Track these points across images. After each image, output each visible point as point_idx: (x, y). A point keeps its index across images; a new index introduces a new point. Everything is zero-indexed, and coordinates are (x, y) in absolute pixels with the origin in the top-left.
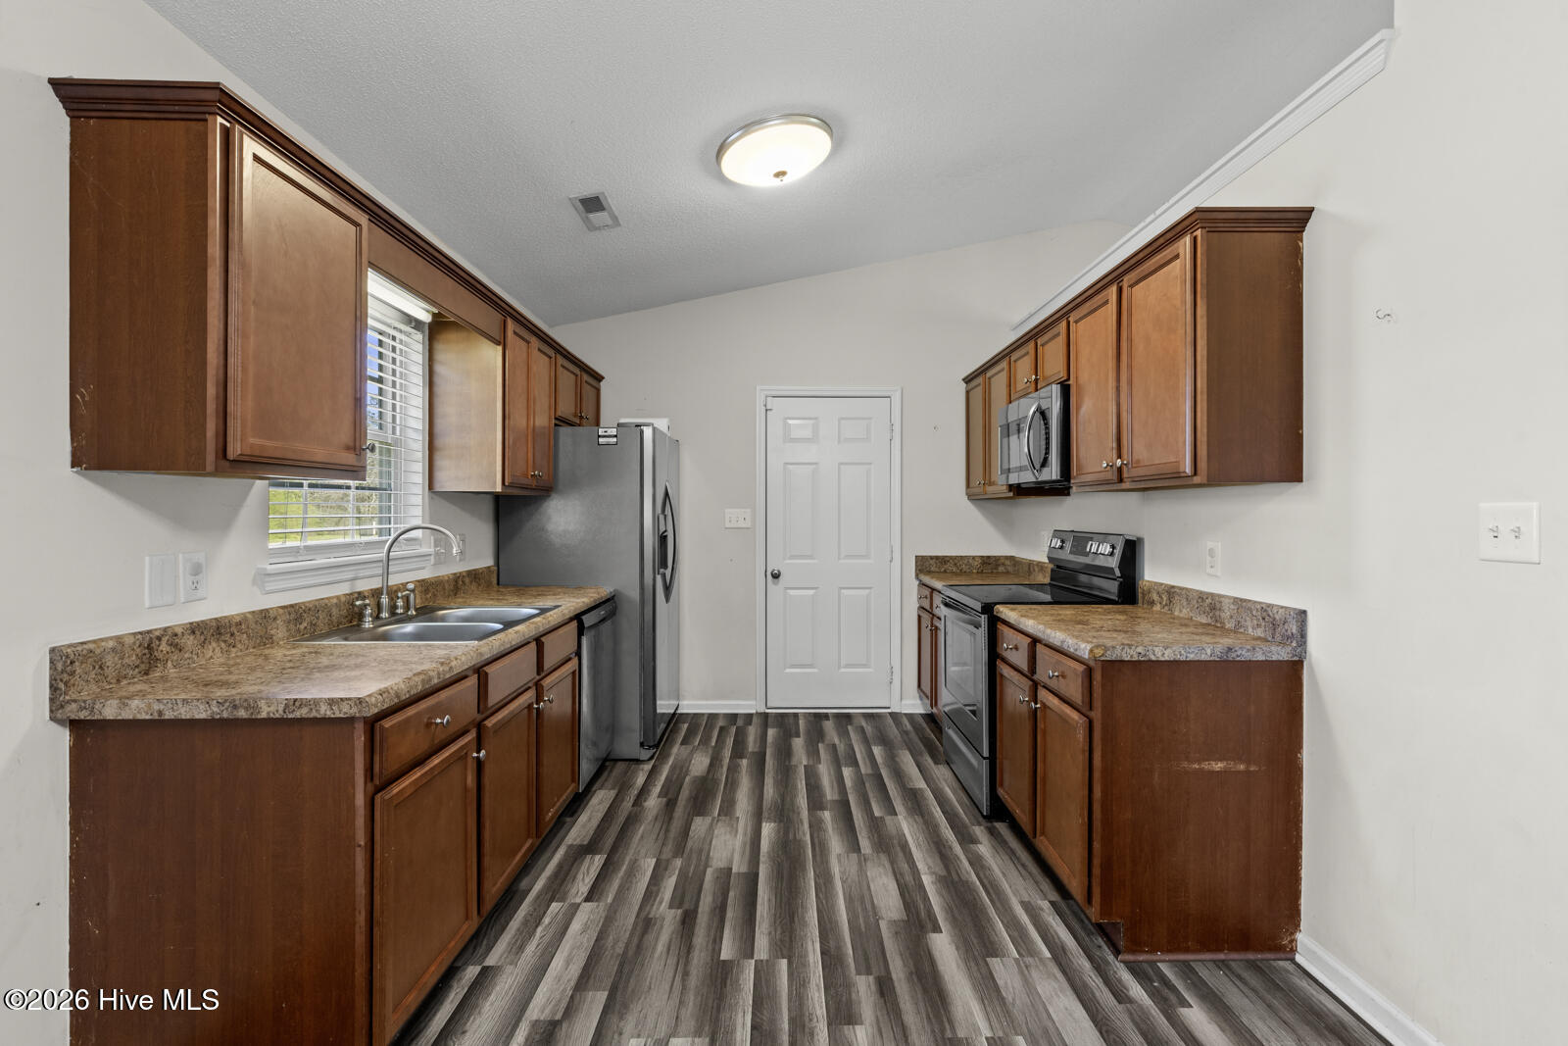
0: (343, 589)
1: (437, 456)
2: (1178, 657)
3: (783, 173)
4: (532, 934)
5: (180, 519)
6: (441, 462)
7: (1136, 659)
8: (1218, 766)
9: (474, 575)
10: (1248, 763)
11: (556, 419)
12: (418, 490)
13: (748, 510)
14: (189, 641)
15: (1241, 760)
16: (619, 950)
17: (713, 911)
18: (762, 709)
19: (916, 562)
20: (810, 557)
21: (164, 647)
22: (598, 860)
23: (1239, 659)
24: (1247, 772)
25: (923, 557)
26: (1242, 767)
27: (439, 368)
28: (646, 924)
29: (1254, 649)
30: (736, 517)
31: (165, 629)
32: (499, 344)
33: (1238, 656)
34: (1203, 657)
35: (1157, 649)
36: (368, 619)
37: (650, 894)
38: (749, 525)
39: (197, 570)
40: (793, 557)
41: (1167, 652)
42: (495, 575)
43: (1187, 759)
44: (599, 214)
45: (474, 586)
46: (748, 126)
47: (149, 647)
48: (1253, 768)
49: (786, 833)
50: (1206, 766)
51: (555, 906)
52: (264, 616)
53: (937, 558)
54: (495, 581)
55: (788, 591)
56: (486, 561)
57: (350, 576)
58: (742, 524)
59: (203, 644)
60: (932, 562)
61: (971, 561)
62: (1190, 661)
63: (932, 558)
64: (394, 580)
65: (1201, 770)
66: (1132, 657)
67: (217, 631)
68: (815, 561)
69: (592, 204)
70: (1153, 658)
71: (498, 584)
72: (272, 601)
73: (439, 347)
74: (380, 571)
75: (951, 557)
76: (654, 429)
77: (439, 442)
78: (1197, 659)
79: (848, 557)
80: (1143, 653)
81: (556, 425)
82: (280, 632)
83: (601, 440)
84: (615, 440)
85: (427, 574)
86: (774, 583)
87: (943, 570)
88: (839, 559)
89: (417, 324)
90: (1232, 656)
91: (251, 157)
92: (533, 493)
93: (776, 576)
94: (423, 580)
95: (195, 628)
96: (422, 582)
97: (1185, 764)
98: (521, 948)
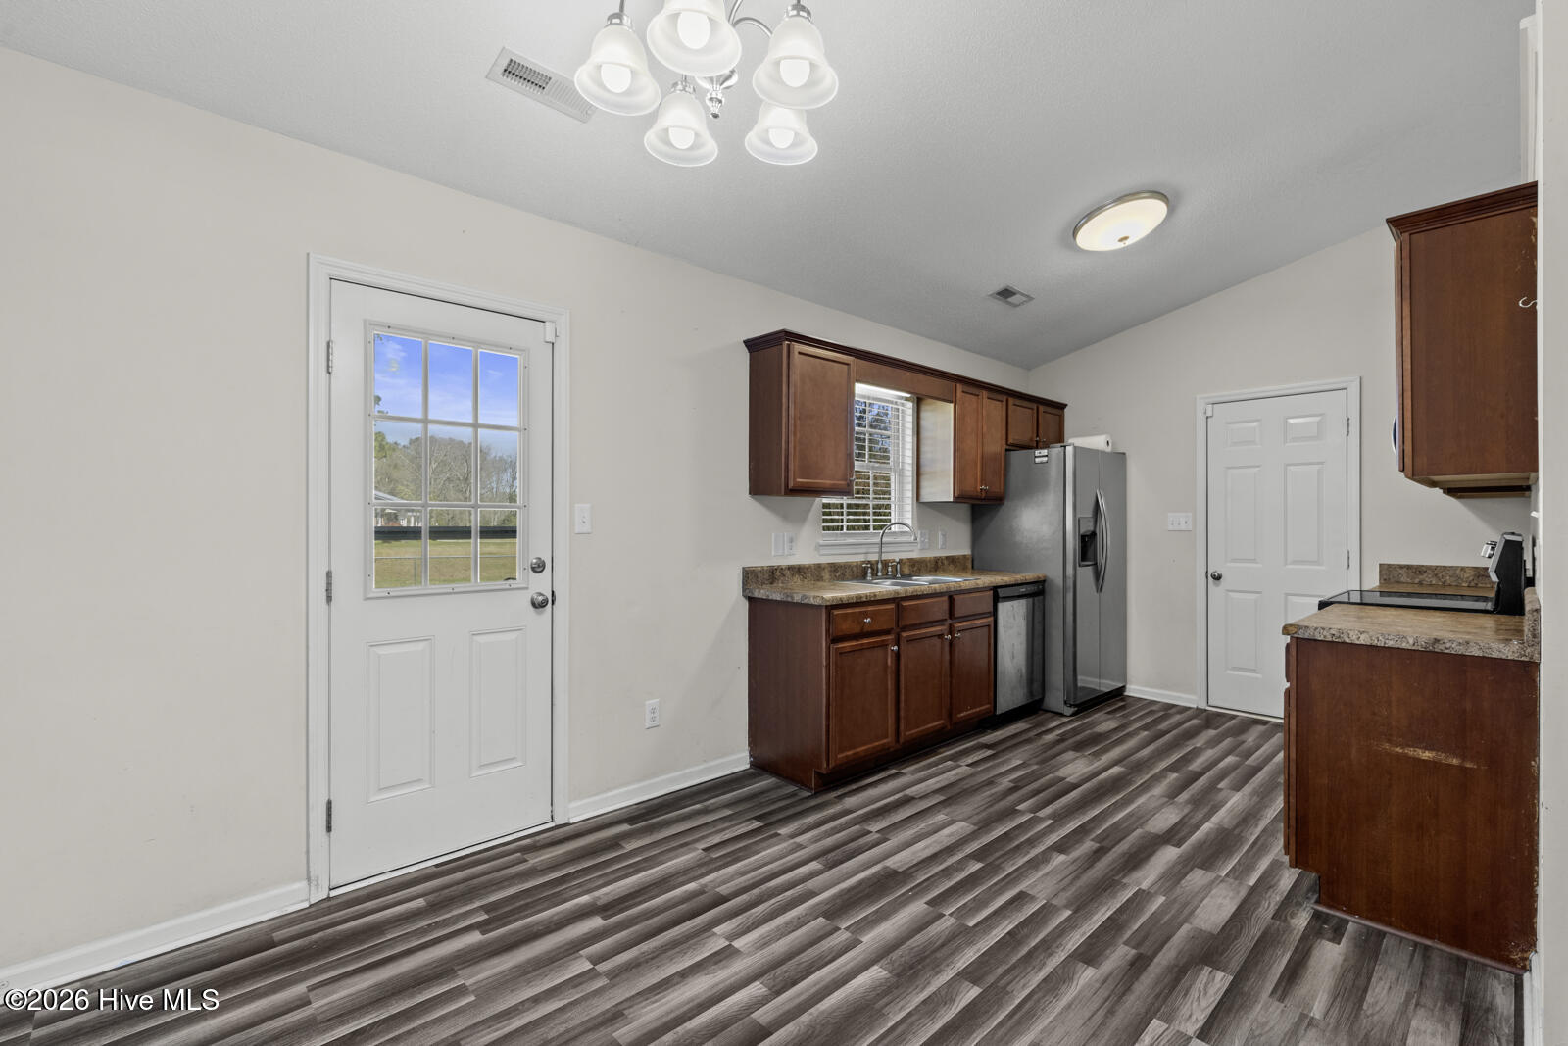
0: (860, 558)
1: (923, 479)
2: (1375, 643)
3: (1126, 238)
4: (929, 768)
5: (785, 517)
6: (924, 484)
7: (1330, 639)
8: (1427, 755)
9: (952, 560)
10: (1464, 757)
11: (1007, 444)
12: (910, 501)
13: (1190, 514)
14: (787, 573)
15: (1456, 755)
16: (965, 787)
17: (1033, 790)
18: (1203, 705)
19: (1380, 571)
20: (1254, 561)
21: (778, 574)
22: (989, 752)
23: (1447, 651)
24: (1462, 769)
25: (1389, 565)
26: (1455, 761)
27: (923, 423)
28: (990, 783)
29: (1468, 643)
30: (1179, 520)
31: (779, 566)
32: (951, 402)
33: (1447, 649)
34: (1404, 645)
35: (1352, 634)
36: (869, 575)
37: (1004, 774)
38: (1190, 528)
39: (791, 541)
40: (1234, 560)
41: (1362, 637)
42: (970, 561)
43: (1389, 741)
44: (1014, 297)
45: (951, 567)
46: (1089, 215)
47: (773, 573)
48: (1468, 765)
49: (1129, 775)
50: (1411, 752)
51: (949, 762)
52: (819, 566)
53: (1409, 567)
54: (970, 566)
55: (1230, 593)
56: (967, 551)
57: (864, 550)
58: (1183, 527)
59: (793, 575)
60: (1401, 571)
61: (1458, 571)
62: (1388, 648)
63: (1402, 567)
64: (885, 557)
65: (1407, 757)
66: (1325, 637)
67: (799, 570)
68: (1260, 565)
69: (1006, 294)
70: (1348, 640)
71: (973, 567)
72: (824, 560)
73: (924, 407)
74: (877, 550)
75: (1429, 567)
76: (1075, 448)
77: (924, 469)
78: (1397, 646)
79: (1295, 562)
80: (1337, 634)
81: (1007, 450)
82: (826, 576)
83: (1037, 460)
84: (1045, 459)
85: (915, 555)
86: (1215, 584)
87: (1417, 581)
88: (1286, 564)
89: (907, 399)
90: (1439, 648)
91: (796, 353)
92: (983, 503)
93: (1217, 578)
94: (912, 559)
95: (790, 568)
96: (910, 560)
97: (1387, 746)
98: (920, 772)
